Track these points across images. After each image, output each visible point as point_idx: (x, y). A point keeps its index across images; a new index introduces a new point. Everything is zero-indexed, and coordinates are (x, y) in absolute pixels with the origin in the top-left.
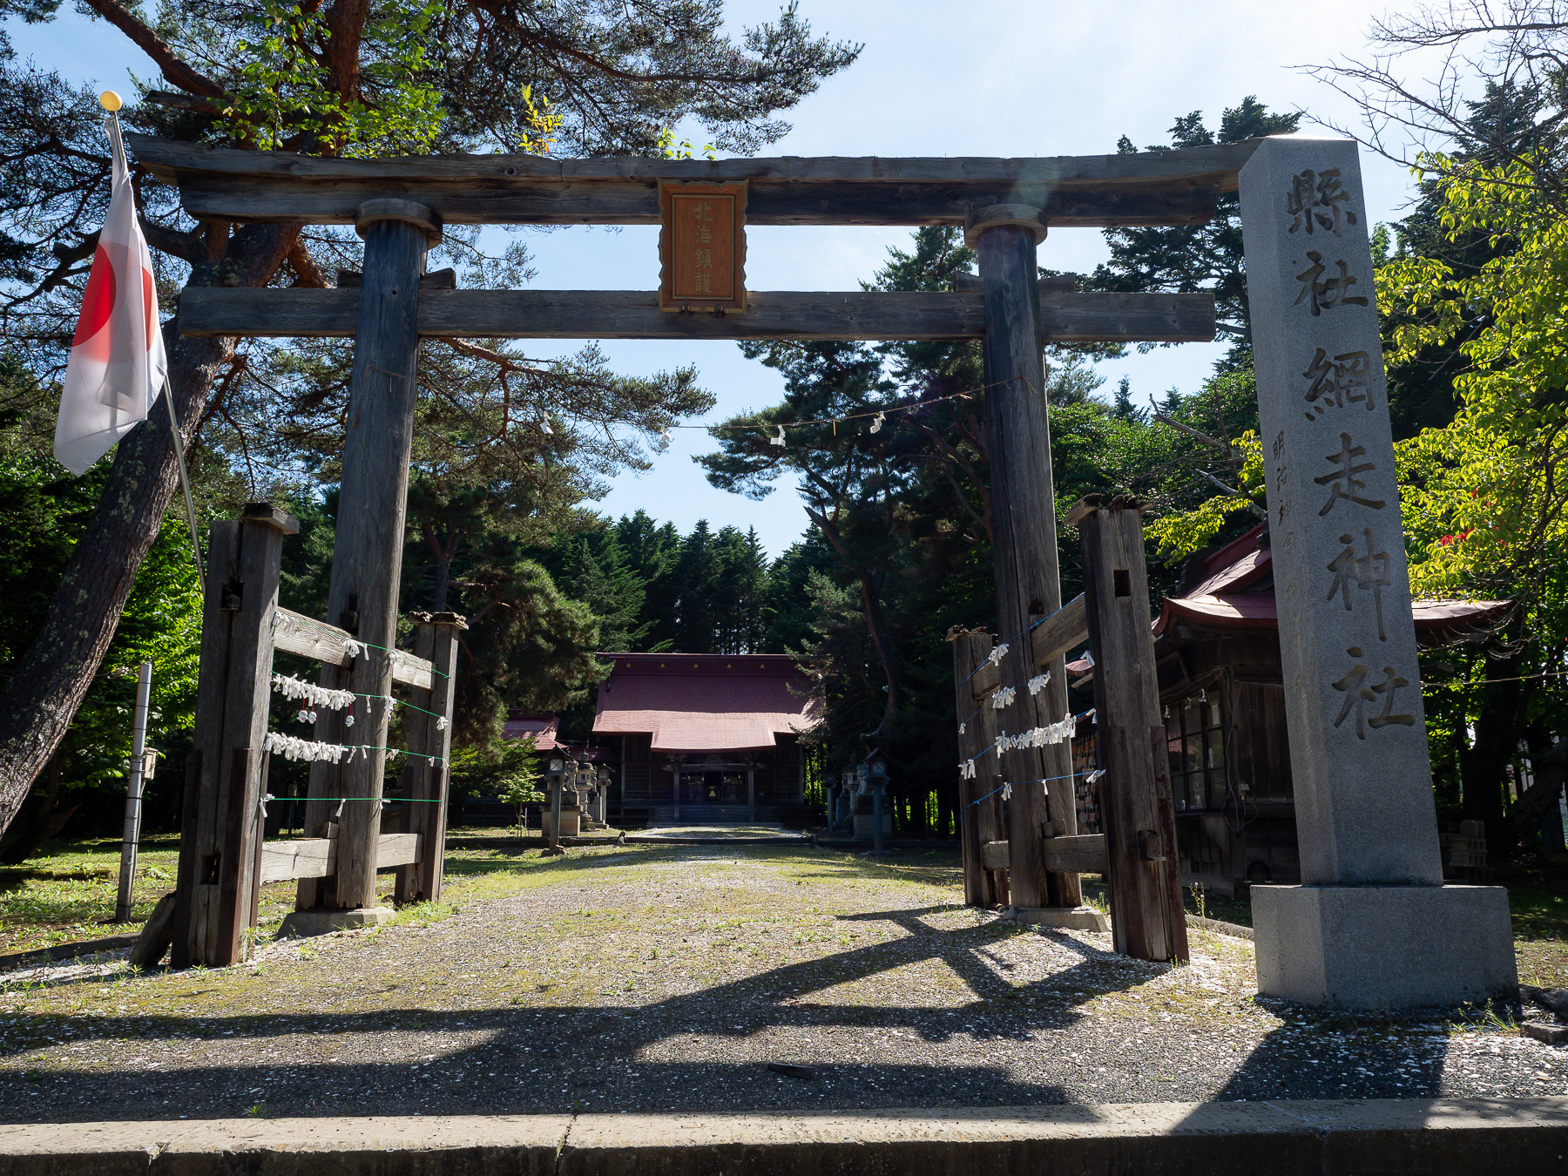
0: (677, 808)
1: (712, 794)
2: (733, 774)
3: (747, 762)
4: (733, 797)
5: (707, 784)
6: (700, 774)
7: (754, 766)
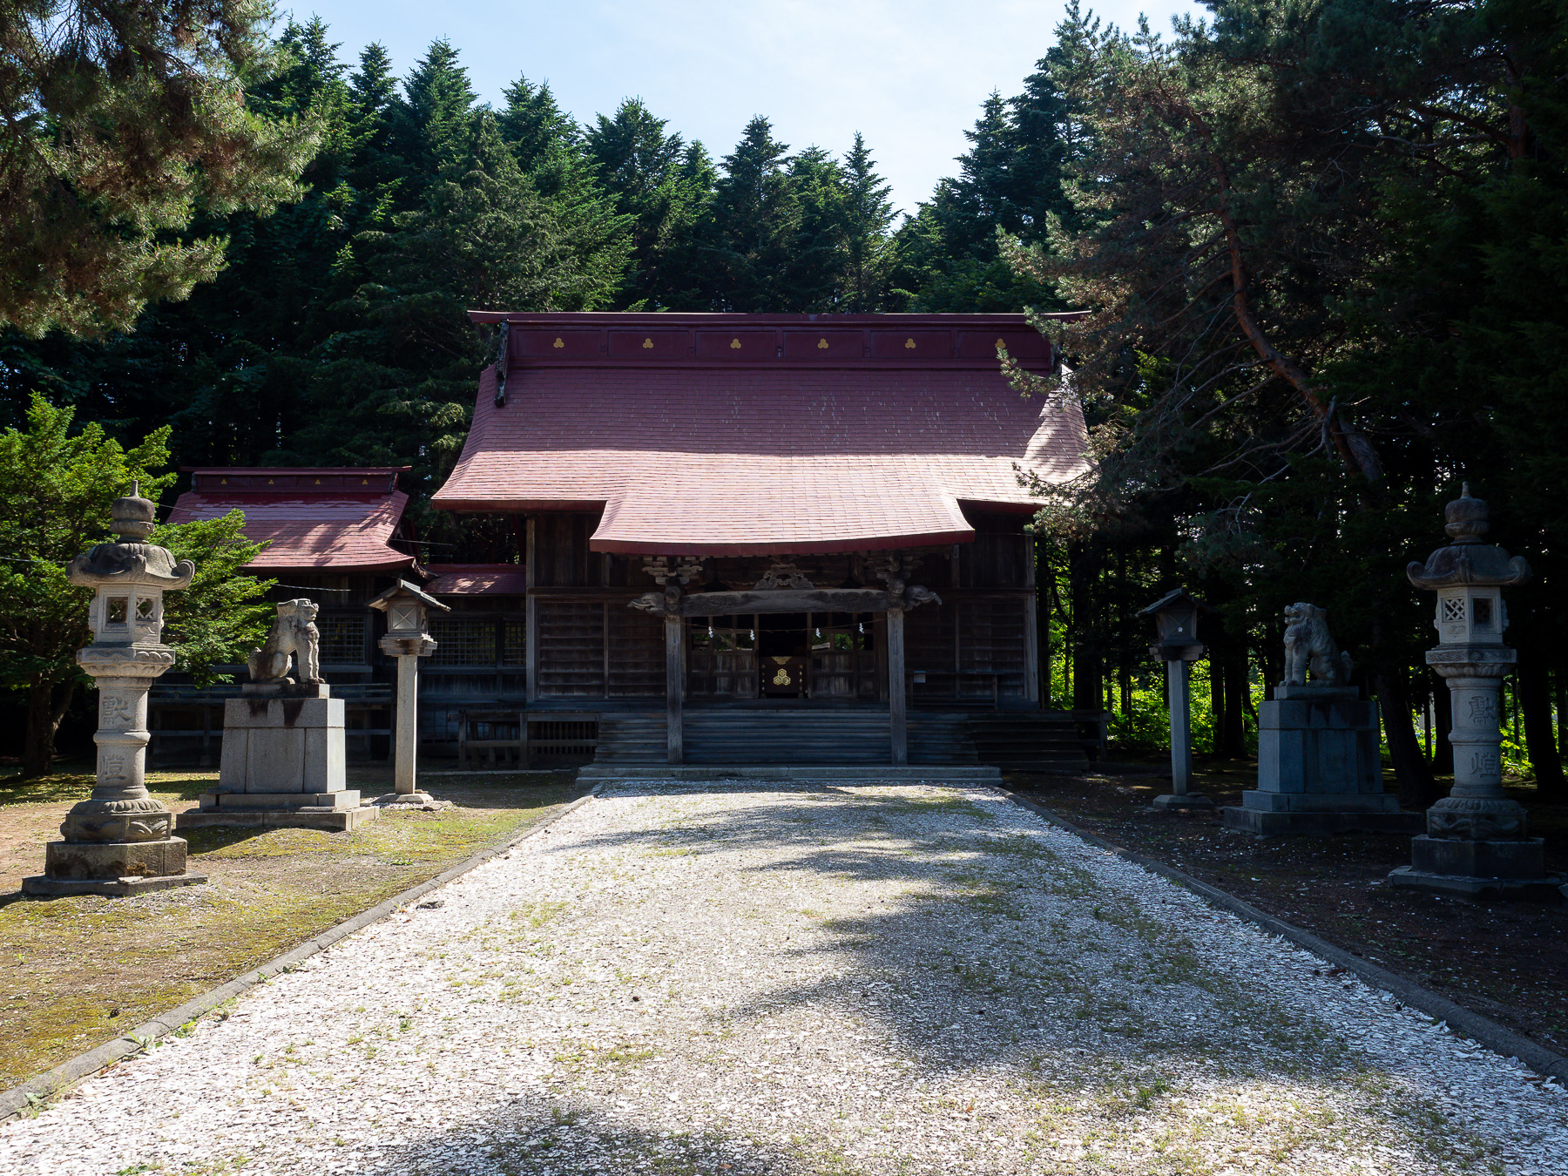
0: (674, 722)
1: (782, 678)
2: (840, 621)
3: (881, 584)
4: (840, 686)
5: (767, 648)
6: (745, 621)
7: (905, 596)
